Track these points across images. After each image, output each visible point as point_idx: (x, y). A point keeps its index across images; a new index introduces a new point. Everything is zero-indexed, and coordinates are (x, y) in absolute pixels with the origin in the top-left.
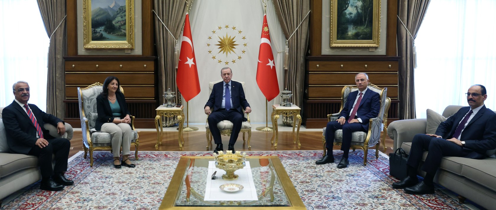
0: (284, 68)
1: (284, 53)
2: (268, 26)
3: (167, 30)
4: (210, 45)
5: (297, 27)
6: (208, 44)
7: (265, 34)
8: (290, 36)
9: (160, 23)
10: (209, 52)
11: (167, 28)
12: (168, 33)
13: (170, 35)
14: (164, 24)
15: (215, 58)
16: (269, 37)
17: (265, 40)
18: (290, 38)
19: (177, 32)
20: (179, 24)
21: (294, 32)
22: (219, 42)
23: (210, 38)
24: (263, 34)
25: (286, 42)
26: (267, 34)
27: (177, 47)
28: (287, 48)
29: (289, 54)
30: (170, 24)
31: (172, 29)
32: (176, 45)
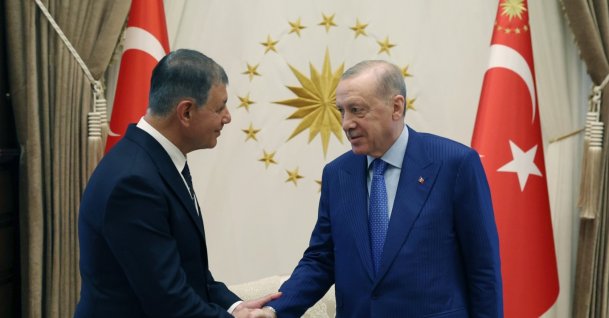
4: (250, 103)
6: (242, 100)
7: (508, 31)
10: (247, 132)
11: (55, 25)
12: (61, 46)
13: (67, 58)
14: (44, 9)
15: (271, 161)
16: (525, 47)
17: (506, 58)
18: (608, 77)
19: (100, 42)
22: (294, 90)
23: (252, 72)
24: (500, 28)
25: (592, 97)
26: (518, 31)
27: (98, 113)
28: (593, 123)
29: (603, 151)
30: (70, 8)
31: (80, 29)
32: (95, 105)
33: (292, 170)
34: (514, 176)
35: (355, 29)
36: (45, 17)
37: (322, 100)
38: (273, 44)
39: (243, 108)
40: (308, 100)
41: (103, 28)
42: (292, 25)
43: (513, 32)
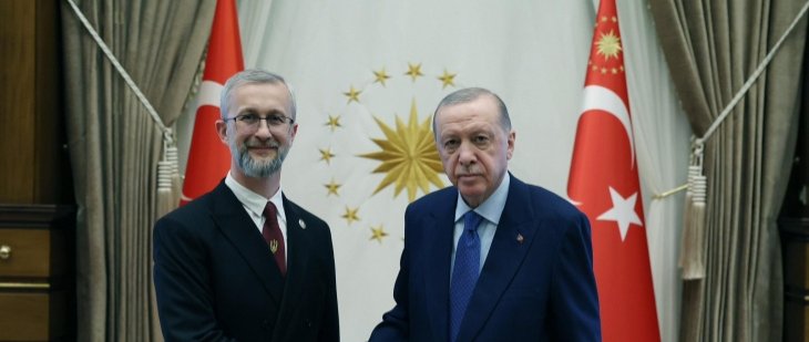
0: (680, 272)
1: (682, 200)
2: (617, 34)
3: (122, 80)
4: (331, 156)
5: (746, 79)
6: (322, 152)
7: (604, 71)
8: (714, 119)
9: (88, 43)
10: (328, 187)
11: (121, 69)
12: (128, 93)
13: (135, 106)
14: (107, 51)
15: (354, 218)
16: (620, 86)
17: (600, 98)
18: (712, 129)
20: (182, 41)
21: (733, 102)
22: (379, 143)
23: (334, 123)
24: (595, 68)
25: (694, 150)
26: (614, 71)
27: (169, 163)
28: (696, 177)
29: (706, 207)
30: (139, 53)
31: (149, 76)
32: (165, 154)
33: (377, 227)
34: (614, 225)
35: (443, 79)
36: (110, 60)
37: (408, 152)
38: (357, 94)
39: (324, 161)
40: (394, 153)
41: (175, 75)
42: (377, 74)
43: (609, 73)
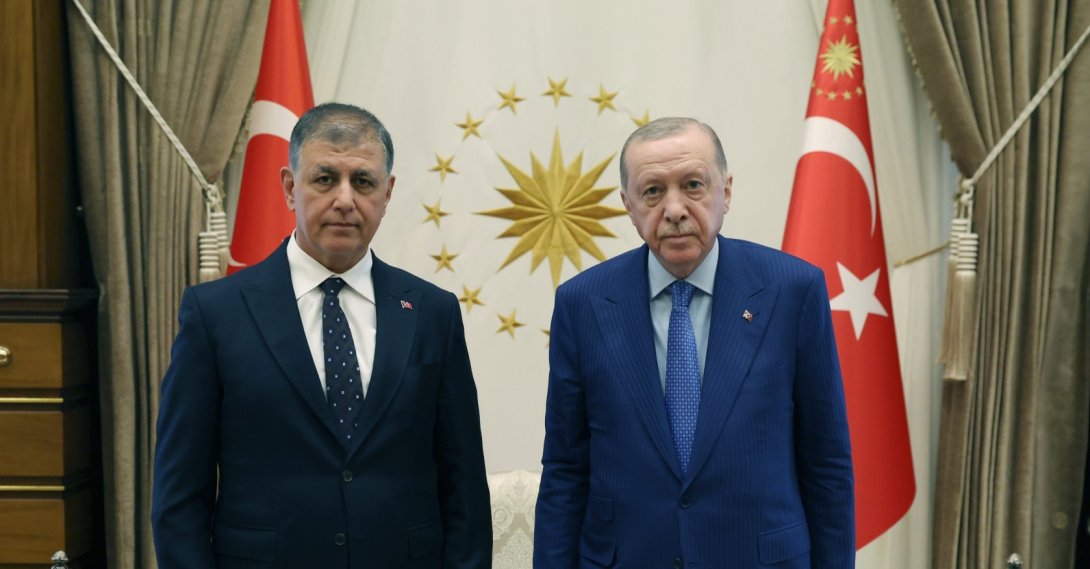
2: (855, 40)
3: (149, 118)
4: (441, 215)
6: (429, 210)
7: (832, 96)
8: (988, 150)
9: (105, 66)
10: (438, 258)
11: (147, 103)
13: (166, 151)
15: (475, 301)
16: (858, 120)
18: (985, 165)
19: (216, 126)
20: (227, 57)
21: (1017, 125)
23: (444, 168)
24: (819, 92)
25: (959, 196)
26: (847, 95)
27: (214, 233)
28: (962, 235)
29: (977, 277)
31: (184, 108)
32: (209, 221)
33: (507, 316)
34: (845, 316)
35: (598, 101)
37: (550, 207)
38: (476, 125)
39: (432, 223)
40: (529, 209)
41: (218, 105)
42: (504, 97)
43: (839, 98)
